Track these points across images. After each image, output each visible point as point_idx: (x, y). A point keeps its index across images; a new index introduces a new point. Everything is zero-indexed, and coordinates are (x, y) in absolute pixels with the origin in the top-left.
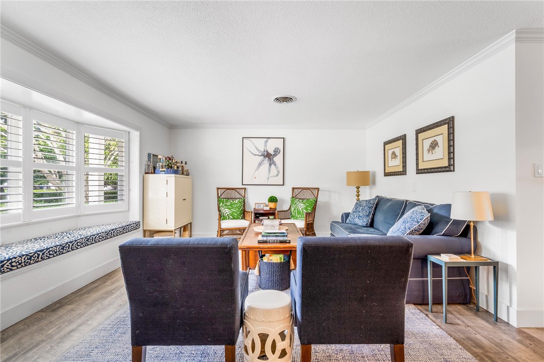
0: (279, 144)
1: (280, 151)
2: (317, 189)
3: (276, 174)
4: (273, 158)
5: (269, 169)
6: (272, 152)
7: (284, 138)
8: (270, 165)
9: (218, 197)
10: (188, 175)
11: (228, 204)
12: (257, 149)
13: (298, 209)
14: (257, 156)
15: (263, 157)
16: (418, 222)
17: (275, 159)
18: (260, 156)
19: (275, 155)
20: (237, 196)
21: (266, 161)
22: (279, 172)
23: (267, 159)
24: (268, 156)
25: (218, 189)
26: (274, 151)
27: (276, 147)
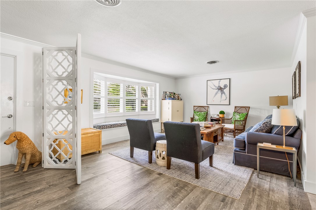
0: (227, 82)
1: (227, 86)
2: (248, 107)
3: (225, 99)
4: (223, 90)
5: (221, 96)
6: (223, 87)
7: (230, 79)
8: (222, 94)
9: (194, 110)
10: (181, 100)
11: (198, 114)
12: (214, 86)
13: (235, 118)
14: (214, 90)
15: (218, 90)
16: (260, 125)
17: (225, 91)
18: (216, 89)
19: (225, 88)
20: (204, 110)
21: (220, 92)
22: (227, 98)
23: (220, 91)
24: (220, 89)
25: (194, 106)
26: (224, 86)
27: (225, 84)
